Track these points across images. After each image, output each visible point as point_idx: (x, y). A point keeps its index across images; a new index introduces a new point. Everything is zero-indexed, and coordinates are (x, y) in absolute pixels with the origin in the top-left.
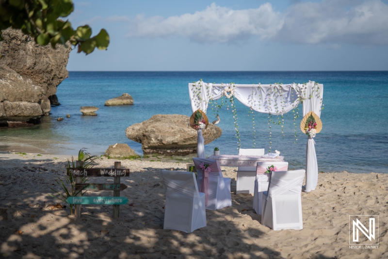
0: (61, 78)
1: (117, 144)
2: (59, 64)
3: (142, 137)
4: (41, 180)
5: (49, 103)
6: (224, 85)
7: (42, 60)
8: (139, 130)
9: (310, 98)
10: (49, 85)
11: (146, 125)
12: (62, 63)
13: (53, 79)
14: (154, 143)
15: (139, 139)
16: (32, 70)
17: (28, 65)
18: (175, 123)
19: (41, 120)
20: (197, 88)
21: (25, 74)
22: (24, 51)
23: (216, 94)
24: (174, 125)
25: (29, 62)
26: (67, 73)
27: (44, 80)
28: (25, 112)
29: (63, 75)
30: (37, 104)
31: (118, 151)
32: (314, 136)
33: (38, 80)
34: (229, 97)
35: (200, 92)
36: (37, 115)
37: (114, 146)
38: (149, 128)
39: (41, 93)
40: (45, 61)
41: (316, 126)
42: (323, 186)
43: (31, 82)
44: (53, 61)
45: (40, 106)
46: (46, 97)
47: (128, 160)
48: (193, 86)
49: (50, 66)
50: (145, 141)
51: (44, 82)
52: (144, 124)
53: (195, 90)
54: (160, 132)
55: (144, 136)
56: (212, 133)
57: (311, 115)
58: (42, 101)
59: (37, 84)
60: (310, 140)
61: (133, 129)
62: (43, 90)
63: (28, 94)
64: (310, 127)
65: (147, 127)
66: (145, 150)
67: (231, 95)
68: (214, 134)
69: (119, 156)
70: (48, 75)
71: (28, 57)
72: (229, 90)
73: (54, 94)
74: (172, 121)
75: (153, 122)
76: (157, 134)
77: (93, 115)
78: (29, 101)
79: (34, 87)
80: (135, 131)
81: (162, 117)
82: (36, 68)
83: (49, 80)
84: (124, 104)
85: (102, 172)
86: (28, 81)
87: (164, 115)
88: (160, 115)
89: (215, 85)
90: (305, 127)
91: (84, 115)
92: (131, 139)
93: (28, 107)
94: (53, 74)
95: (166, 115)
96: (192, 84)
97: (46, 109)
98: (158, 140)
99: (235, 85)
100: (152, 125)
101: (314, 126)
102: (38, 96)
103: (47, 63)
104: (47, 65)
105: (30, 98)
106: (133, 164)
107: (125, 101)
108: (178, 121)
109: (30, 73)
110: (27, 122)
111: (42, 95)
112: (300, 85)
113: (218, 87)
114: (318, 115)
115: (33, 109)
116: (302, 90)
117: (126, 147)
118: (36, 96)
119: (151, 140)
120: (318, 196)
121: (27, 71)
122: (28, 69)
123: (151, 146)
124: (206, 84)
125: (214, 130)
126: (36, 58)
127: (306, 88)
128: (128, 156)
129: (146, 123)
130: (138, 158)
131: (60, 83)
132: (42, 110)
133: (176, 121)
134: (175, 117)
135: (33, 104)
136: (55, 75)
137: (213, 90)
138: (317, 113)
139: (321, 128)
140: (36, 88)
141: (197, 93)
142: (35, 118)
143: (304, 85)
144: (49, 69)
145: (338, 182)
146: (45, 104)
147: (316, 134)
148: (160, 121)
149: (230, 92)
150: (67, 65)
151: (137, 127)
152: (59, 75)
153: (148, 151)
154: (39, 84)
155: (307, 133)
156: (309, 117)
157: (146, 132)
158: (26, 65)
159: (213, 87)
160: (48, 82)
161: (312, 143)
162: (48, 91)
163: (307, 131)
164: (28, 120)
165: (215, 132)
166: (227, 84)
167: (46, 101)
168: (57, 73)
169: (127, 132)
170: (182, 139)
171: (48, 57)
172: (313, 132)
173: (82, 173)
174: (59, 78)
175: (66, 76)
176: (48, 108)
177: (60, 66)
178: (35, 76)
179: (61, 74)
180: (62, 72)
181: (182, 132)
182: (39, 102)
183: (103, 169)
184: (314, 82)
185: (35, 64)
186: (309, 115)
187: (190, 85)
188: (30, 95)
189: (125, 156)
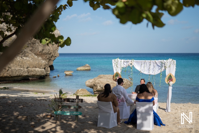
0: (55, 57)
1: (81, 89)
2: (54, 50)
3: (93, 86)
4: (44, 105)
5: (49, 69)
6: (129, 60)
7: (46, 48)
8: (92, 82)
9: (169, 67)
10: (49, 60)
11: (95, 80)
12: (56, 50)
13: (51, 57)
14: (99, 89)
15: (92, 87)
16: (42, 53)
17: (40, 51)
18: (109, 79)
19: (45, 77)
20: (116, 62)
21: (38, 55)
22: (38, 44)
23: (125, 65)
24: (109, 80)
25: (40, 49)
26: (58, 54)
27: (47, 58)
28: (38, 73)
29: (56, 55)
30: (43, 69)
31: (81, 92)
32: (172, 85)
33: (44, 58)
34: (131, 66)
35: (117, 64)
36: (43, 74)
37: (80, 90)
38: (97, 82)
39: (45, 64)
40: (48, 48)
41: (173, 80)
42: (177, 110)
43: (41, 59)
44: (52, 48)
45: (45, 71)
46: (48, 66)
47: (86, 97)
48: (114, 61)
49: (50, 51)
50: (95, 88)
51: (47, 59)
52: (94, 79)
53: (115, 63)
54: (102, 83)
55: (94, 85)
56: (128, 84)
57: (170, 75)
58: (46, 68)
59: (44, 59)
60: (169, 87)
61: (89, 82)
62: (46, 63)
63: (39, 65)
64: (170, 81)
65: (96, 81)
66: (94, 92)
67: (132, 65)
68: (129, 85)
69: (82, 95)
70: (49, 55)
71: (40, 46)
72: (131, 63)
73: (52, 64)
74: (108, 78)
75: (98, 78)
76: (100, 84)
77: (70, 75)
78: (40, 68)
79: (42, 61)
80: (90, 83)
81: (103, 76)
82: (44, 52)
83: (50, 58)
84: (86, 70)
85: (70, 100)
86: (39, 58)
87: (104, 75)
88: (102, 75)
89: (125, 60)
90: (168, 81)
91: (66, 75)
92: (88, 86)
93: (39, 71)
94: (51, 55)
95: (105, 75)
96: (114, 60)
97: (48, 72)
98: (101, 87)
99: (134, 60)
100: (98, 80)
101: (172, 80)
102: (44, 65)
103: (49, 49)
104: (49, 50)
105: (40, 66)
106: (88, 98)
107: (86, 68)
108: (111, 78)
109: (41, 54)
110: (39, 78)
111: (46, 65)
112: (165, 61)
113: (126, 61)
114: (174, 75)
115: (42, 72)
116: (166, 63)
117: (85, 91)
118: (43, 65)
119: (98, 87)
120: (174, 114)
121: (39, 53)
122: (40, 52)
123: (97, 90)
124: (120, 60)
125: (129, 82)
126: (44, 47)
127: (167, 62)
128: (86, 95)
129: (95, 79)
130: (91, 96)
131: (55, 59)
132: (46, 72)
133: (110, 78)
134: (110, 76)
135: (42, 69)
136: (52, 55)
137: (124, 63)
138: (173, 74)
139: (175, 81)
140: (43, 61)
141: (116, 64)
142: (43, 76)
143: (167, 60)
144: (50, 53)
145: (185, 107)
146: (48, 69)
147: (173, 84)
148: (102, 78)
149: (132, 64)
150: (58, 51)
151: (91, 81)
152: (54, 55)
153: (96, 92)
154: (45, 60)
155: (169, 84)
156: (169, 76)
157: (95, 83)
158: (39, 51)
159: (124, 61)
160: (49, 59)
161: (170, 88)
162: (49, 63)
163: (168, 82)
164: (39, 77)
165: (129, 83)
166: (130, 60)
167: (48, 68)
168: (54, 54)
169: (86, 83)
170: (113, 87)
171: (49, 47)
172: (171, 83)
173: (61, 100)
174: (54, 57)
175: (58, 56)
176: (49, 71)
177: (55, 51)
178: (43, 56)
179: (55, 55)
180: (56, 54)
181: (113, 84)
182: (45, 69)
183: (71, 99)
184: (171, 59)
185: (43, 50)
186: (169, 75)
187: (113, 60)
188: (40, 65)
189: (85, 95)
